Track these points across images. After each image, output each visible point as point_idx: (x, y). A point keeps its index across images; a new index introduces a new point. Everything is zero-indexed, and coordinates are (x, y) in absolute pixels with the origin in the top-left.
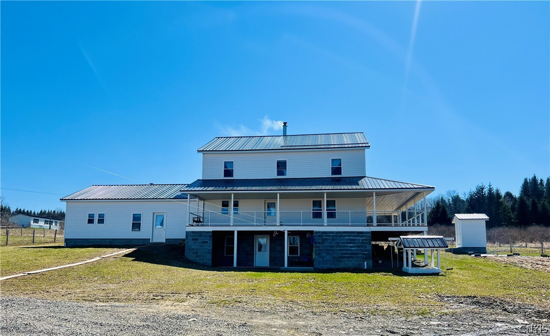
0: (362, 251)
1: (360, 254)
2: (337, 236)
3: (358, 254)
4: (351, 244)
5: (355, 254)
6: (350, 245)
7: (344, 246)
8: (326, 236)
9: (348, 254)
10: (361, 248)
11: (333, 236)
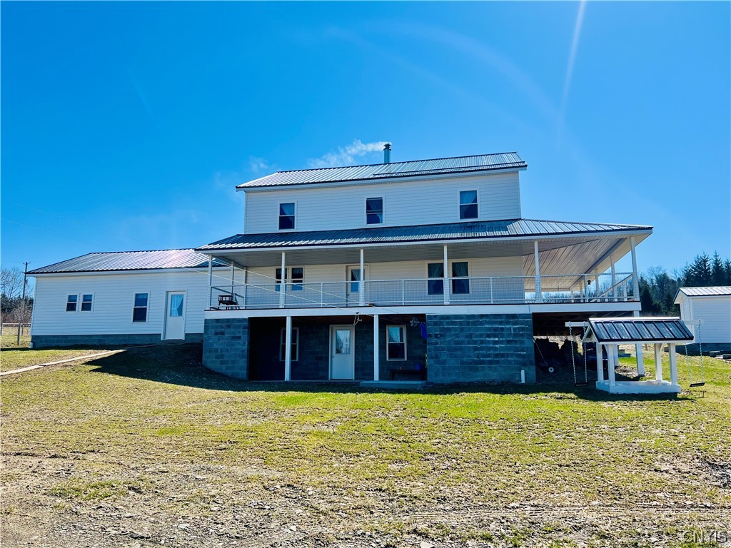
0: (517, 350)
1: (512, 355)
2: (468, 323)
3: (508, 355)
4: (495, 337)
5: (502, 355)
6: (492, 339)
7: (482, 342)
8: (448, 324)
9: (489, 356)
10: (513, 345)
11: (461, 323)
